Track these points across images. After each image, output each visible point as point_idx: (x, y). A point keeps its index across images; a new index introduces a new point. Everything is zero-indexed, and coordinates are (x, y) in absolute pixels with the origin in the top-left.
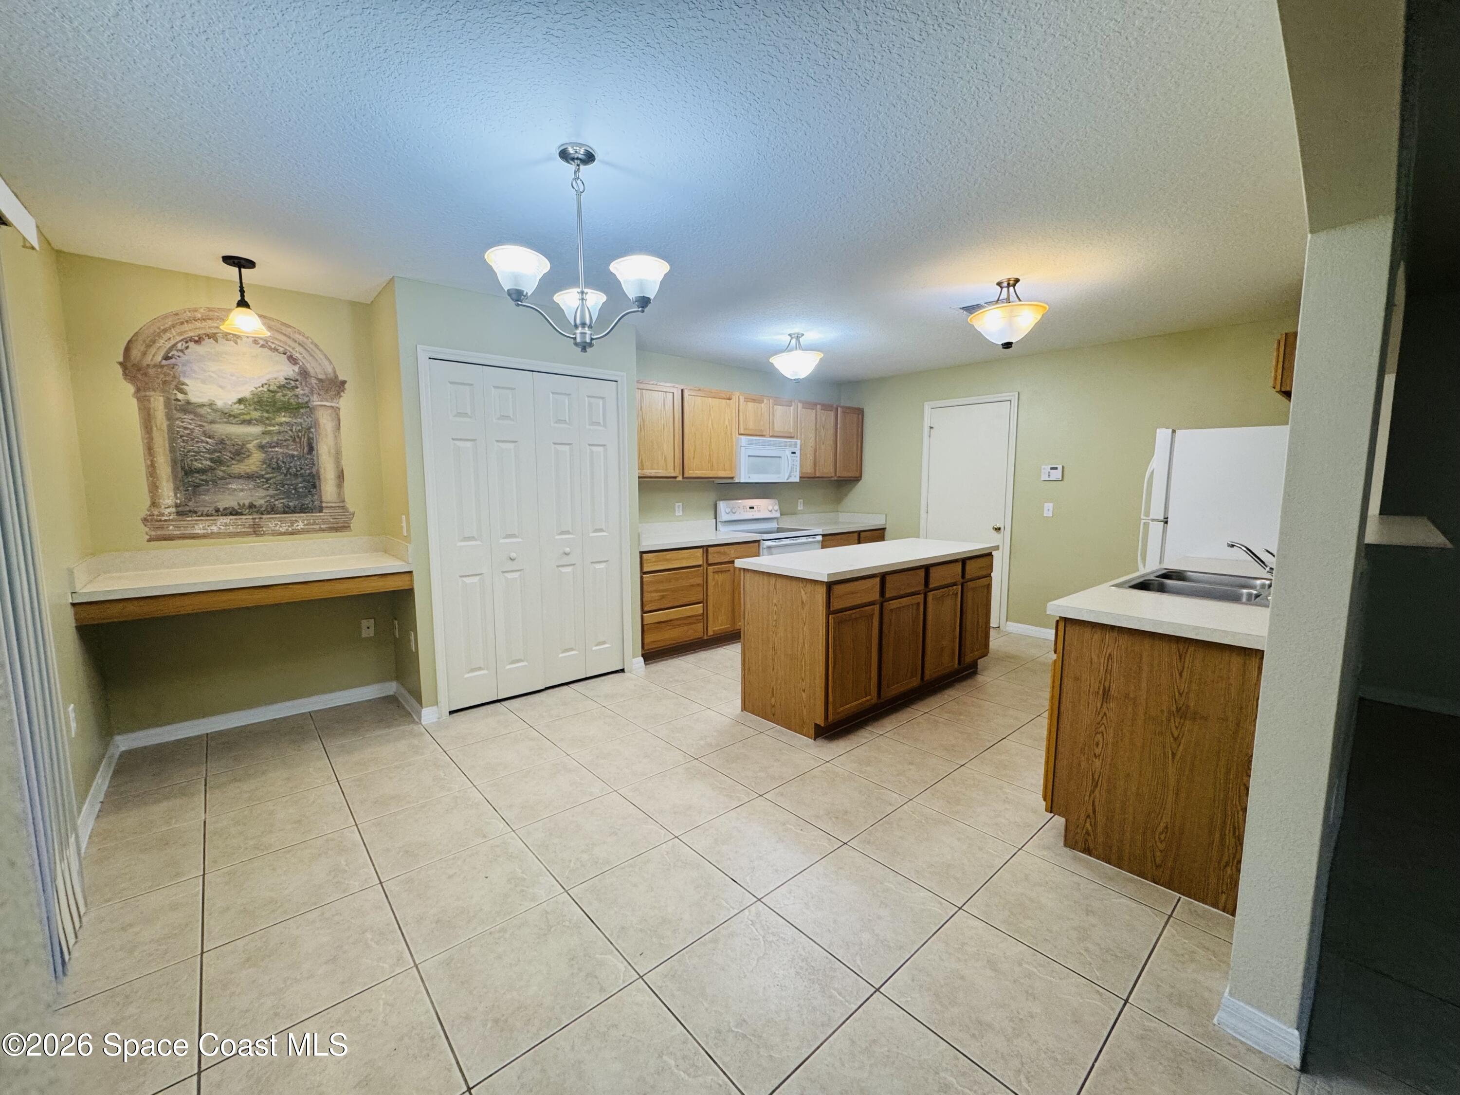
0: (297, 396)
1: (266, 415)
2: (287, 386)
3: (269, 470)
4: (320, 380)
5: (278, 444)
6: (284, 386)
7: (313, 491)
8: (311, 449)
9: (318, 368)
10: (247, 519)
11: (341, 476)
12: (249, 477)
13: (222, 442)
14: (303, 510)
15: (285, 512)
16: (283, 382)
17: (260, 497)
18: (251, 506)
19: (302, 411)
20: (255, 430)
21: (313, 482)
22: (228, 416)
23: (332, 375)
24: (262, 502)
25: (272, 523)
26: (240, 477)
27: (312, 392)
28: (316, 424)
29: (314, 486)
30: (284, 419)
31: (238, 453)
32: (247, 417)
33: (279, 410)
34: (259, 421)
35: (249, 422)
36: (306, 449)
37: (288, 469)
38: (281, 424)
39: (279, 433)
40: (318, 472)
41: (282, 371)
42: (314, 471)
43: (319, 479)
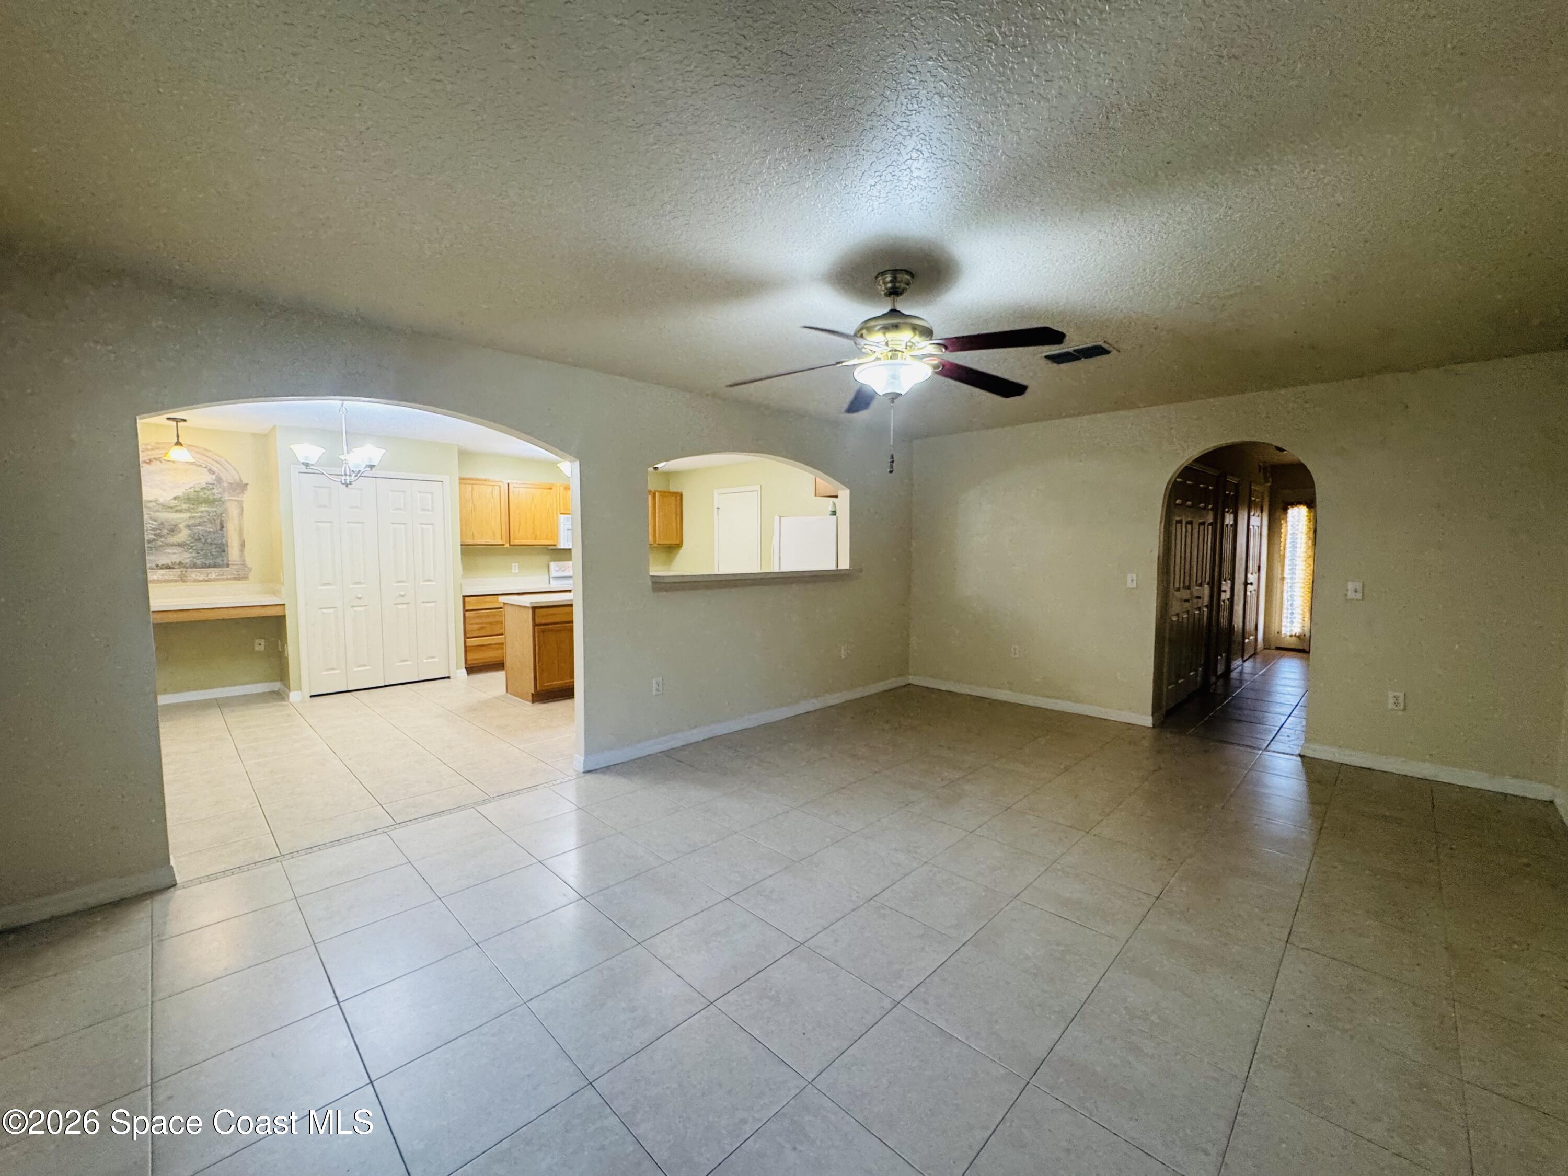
0: (214, 494)
1: (192, 506)
2: (207, 488)
3: (193, 540)
4: (230, 484)
5: (199, 525)
6: (205, 488)
7: (223, 554)
8: (222, 527)
9: (229, 477)
10: (177, 571)
11: (243, 545)
12: (180, 545)
13: (162, 524)
14: (215, 566)
15: (203, 567)
16: (204, 485)
17: (186, 557)
18: (180, 563)
19: (217, 503)
20: (186, 515)
21: (222, 549)
22: (167, 508)
23: (238, 480)
24: (187, 561)
25: (195, 574)
26: (173, 545)
27: (224, 491)
28: (226, 510)
29: (224, 551)
30: (204, 509)
31: (172, 530)
32: (179, 508)
33: (201, 503)
34: (188, 510)
35: (180, 511)
36: (219, 527)
37: (206, 540)
38: (202, 512)
39: (201, 517)
40: (227, 542)
41: (205, 478)
42: (224, 541)
43: (227, 546)
